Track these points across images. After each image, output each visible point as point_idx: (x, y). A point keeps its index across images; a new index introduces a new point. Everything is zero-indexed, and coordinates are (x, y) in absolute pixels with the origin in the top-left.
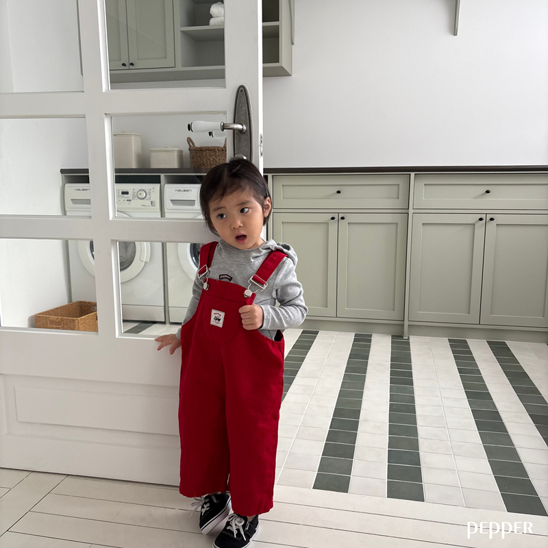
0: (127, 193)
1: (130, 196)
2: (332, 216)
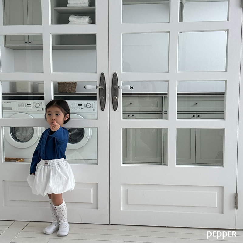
0: (30, 104)
2: (128, 114)
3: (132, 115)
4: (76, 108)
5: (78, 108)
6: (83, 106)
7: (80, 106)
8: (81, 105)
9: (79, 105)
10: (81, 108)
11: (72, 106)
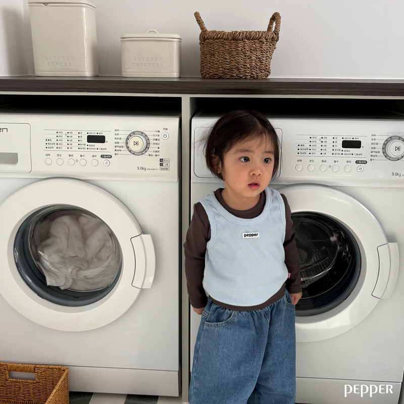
0: (101, 139)
1: (108, 147)
4: (330, 161)
5: (342, 160)
8: (356, 144)
9: (347, 144)
10: (357, 162)
11: (308, 152)
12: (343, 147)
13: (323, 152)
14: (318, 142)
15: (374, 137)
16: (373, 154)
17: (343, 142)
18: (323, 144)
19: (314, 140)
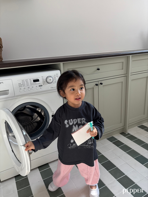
2: (95, 83)
3: (99, 82)
4: (31, 87)
5: (35, 86)
6: (41, 82)
7: (37, 83)
8: (38, 80)
9: (35, 81)
10: (39, 86)
11: (22, 85)
12: (34, 82)
13: (27, 85)
14: (25, 81)
15: (42, 77)
16: (44, 83)
17: (33, 80)
18: (27, 82)
19: (24, 81)
